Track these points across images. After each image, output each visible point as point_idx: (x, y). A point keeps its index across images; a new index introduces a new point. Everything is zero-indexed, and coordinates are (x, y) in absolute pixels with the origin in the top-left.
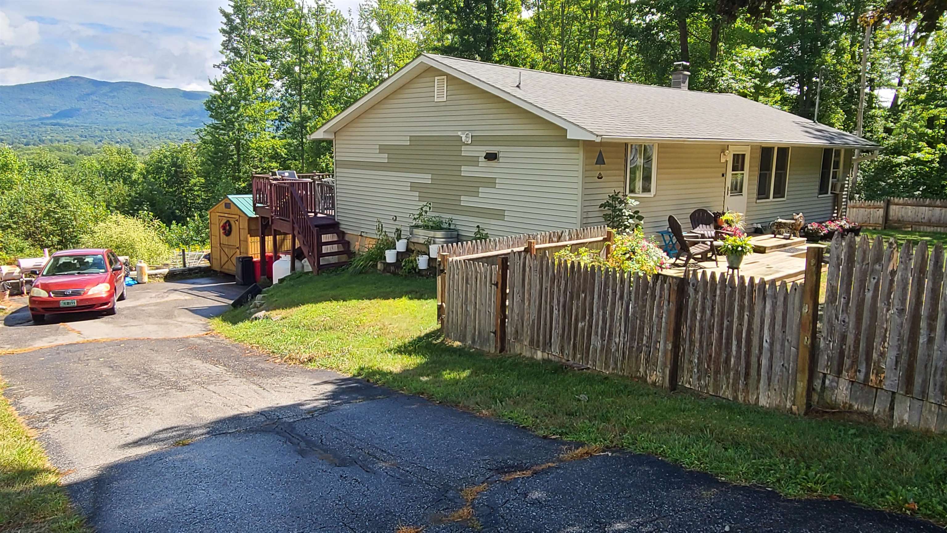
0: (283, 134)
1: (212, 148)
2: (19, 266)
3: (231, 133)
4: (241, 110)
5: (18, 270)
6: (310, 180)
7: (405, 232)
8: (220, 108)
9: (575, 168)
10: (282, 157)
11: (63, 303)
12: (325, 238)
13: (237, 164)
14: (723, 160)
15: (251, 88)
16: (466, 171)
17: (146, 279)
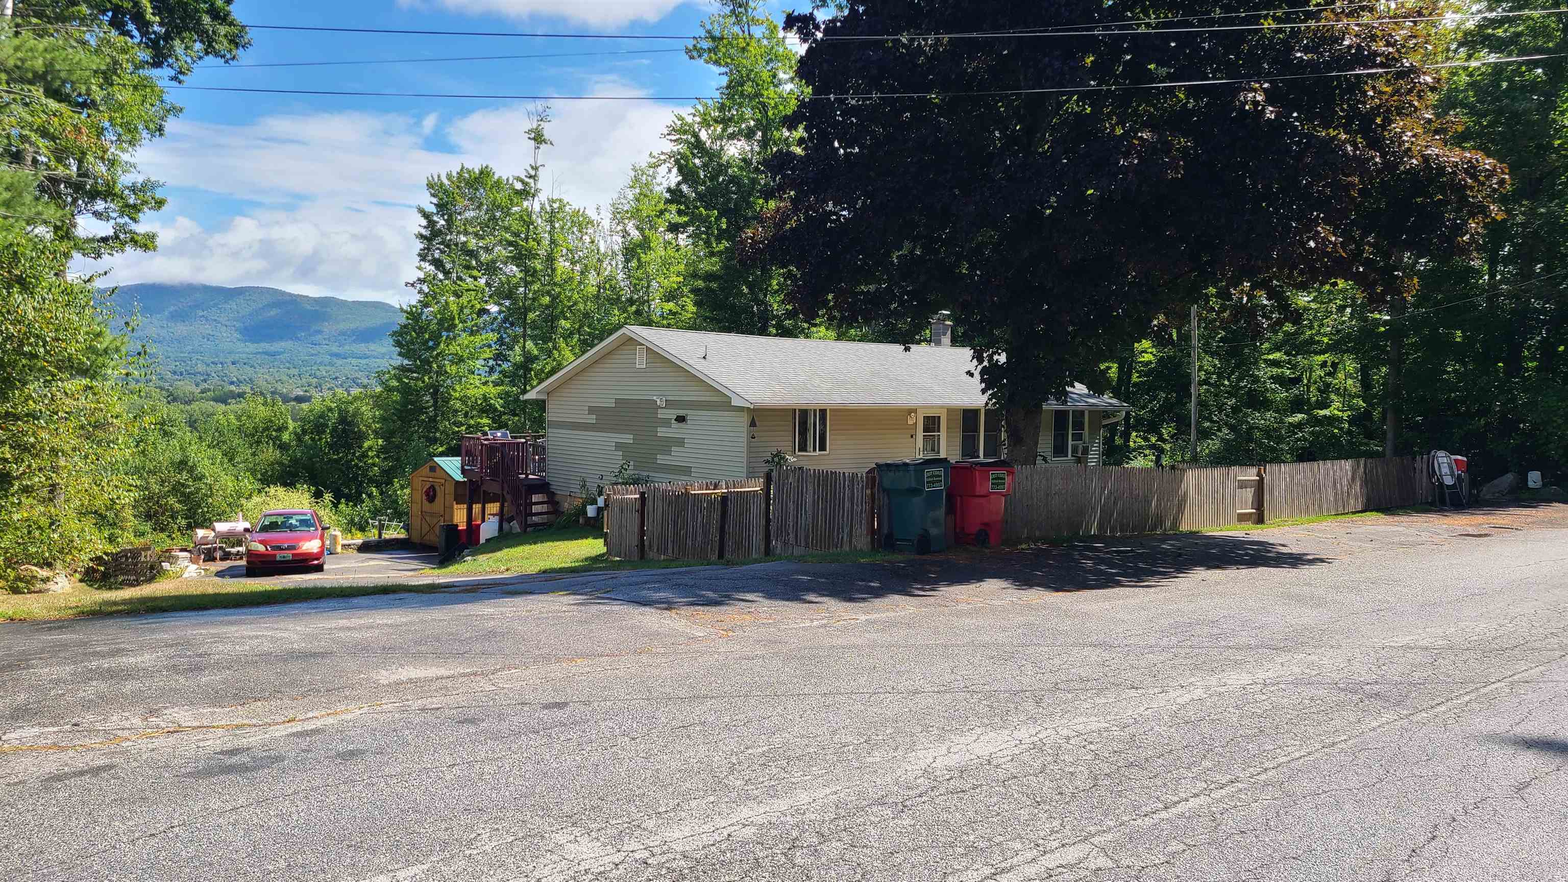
0: (500, 378)
1: (396, 396)
2: (214, 530)
3: (426, 378)
4: (442, 345)
5: (213, 534)
6: (523, 440)
7: (607, 490)
8: (413, 343)
9: (741, 429)
10: (496, 410)
11: (279, 556)
12: (535, 498)
13: (433, 420)
14: (910, 422)
15: (457, 317)
16: (662, 432)
17: (339, 549)
